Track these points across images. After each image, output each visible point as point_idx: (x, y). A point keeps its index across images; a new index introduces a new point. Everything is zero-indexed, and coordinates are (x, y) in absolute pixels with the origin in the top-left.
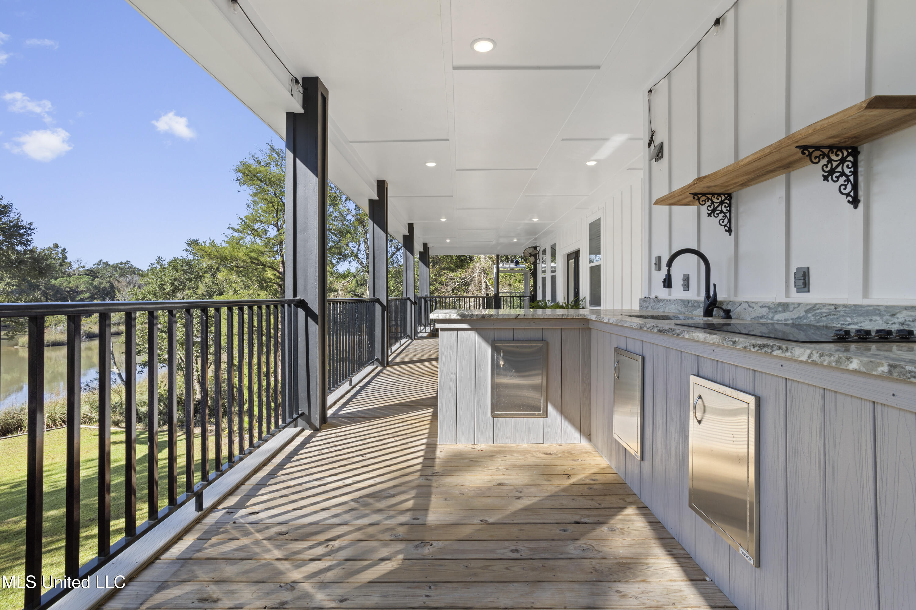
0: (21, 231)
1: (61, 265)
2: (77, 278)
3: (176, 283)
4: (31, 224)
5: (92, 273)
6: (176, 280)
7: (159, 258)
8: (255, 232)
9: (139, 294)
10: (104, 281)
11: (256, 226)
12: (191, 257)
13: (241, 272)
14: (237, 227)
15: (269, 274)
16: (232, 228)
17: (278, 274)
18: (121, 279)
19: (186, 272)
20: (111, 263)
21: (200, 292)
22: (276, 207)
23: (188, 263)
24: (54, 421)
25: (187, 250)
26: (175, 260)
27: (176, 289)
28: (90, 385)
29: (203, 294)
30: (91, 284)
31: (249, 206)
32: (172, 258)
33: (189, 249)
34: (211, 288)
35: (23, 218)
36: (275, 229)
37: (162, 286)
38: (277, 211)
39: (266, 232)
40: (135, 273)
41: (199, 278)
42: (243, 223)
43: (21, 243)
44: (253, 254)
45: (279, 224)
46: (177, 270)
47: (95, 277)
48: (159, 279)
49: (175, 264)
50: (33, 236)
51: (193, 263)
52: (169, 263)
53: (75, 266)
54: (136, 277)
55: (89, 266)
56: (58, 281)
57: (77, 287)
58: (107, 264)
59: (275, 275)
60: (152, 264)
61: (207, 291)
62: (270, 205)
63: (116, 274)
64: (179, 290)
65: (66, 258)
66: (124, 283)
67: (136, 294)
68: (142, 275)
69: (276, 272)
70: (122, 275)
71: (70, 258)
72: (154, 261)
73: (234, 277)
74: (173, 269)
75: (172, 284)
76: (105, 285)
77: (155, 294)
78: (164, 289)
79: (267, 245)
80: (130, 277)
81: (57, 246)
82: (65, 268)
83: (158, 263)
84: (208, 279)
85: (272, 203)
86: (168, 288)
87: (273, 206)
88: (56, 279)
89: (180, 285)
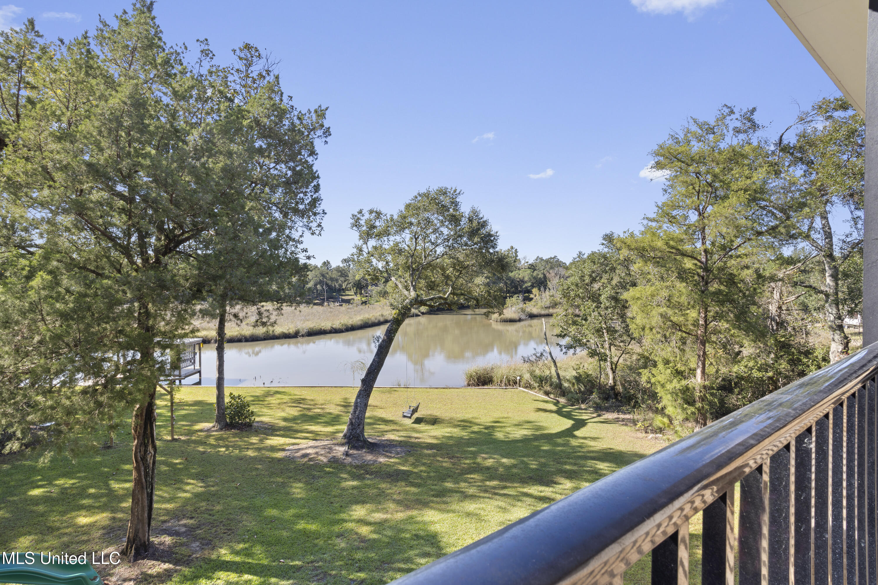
0: (492, 238)
1: (515, 262)
2: (524, 271)
3: (593, 275)
4: (497, 232)
5: (532, 267)
6: (593, 272)
7: (580, 253)
8: (672, 220)
9: (564, 285)
10: (540, 273)
11: (674, 213)
12: (606, 250)
13: (658, 262)
14: (652, 216)
15: (688, 264)
16: (647, 218)
17: (699, 264)
18: (551, 271)
19: (602, 264)
20: (544, 258)
21: (614, 282)
22: (697, 189)
23: (605, 257)
24: (509, 381)
25: (603, 244)
26: (593, 253)
27: (593, 280)
28: (531, 358)
29: (616, 285)
30: (532, 275)
31: (665, 191)
32: (590, 252)
33: (605, 243)
34: (624, 279)
35: (493, 229)
36: (697, 213)
37: (582, 278)
38: (698, 193)
39: (686, 217)
40: (560, 266)
41: (613, 269)
42: (660, 211)
43: (493, 247)
44: (672, 243)
45: (701, 207)
46: (594, 262)
47: (535, 270)
48: (580, 272)
49: (593, 258)
50: (498, 241)
51: (608, 255)
52: (588, 257)
53: (523, 262)
54: (561, 269)
55: (531, 261)
56: (513, 274)
57: (524, 278)
58: (542, 259)
59: (696, 265)
60: (574, 259)
61: (620, 282)
62: (691, 187)
63: (548, 267)
64: (596, 281)
65: (517, 256)
66: (553, 274)
67: (562, 285)
68: (567, 268)
69: (696, 262)
70: (552, 268)
71: (520, 256)
72: (575, 256)
73: (650, 268)
74: (592, 262)
75: (591, 276)
76: (541, 276)
77: (577, 285)
78: (584, 281)
79: (686, 232)
80: (557, 269)
81: (512, 248)
82: (517, 264)
83: (579, 257)
84: (620, 271)
85: (692, 185)
86: (587, 280)
87: (694, 188)
88: (512, 272)
89: (597, 277)
